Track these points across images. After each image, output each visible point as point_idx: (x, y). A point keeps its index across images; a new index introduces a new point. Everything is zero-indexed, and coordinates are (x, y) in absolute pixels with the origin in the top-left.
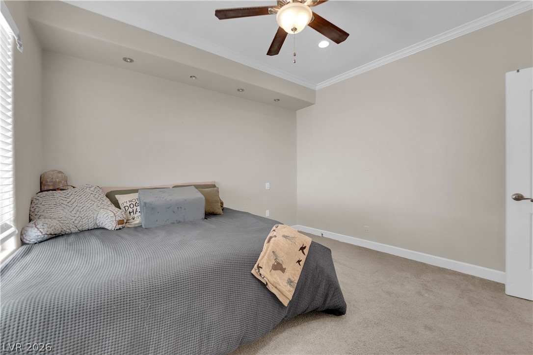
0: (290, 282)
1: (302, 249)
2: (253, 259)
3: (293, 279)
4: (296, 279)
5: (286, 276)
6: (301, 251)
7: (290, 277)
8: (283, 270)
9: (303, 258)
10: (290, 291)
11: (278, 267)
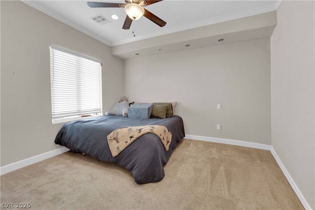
0: (118, 148)
1: (131, 137)
2: (109, 132)
3: (120, 148)
4: (122, 149)
5: (117, 145)
6: (130, 138)
7: (119, 146)
8: (118, 142)
9: (129, 142)
10: (116, 152)
11: (116, 139)
